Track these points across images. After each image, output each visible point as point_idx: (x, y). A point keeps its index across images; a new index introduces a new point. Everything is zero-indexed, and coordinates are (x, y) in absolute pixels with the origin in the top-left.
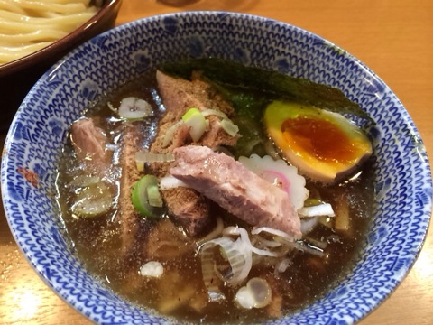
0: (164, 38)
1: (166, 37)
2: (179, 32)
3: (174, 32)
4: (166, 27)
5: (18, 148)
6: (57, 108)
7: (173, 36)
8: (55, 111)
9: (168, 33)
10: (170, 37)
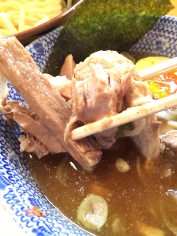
0: (39, 60)
1: (40, 58)
2: (46, 51)
3: (43, 52)
4: (37, 51)
5: (11, 197)
6: (6, 146)
7: (44, 55)
8: (6, 149)
9: (40, 55)
10: (42, 57)
